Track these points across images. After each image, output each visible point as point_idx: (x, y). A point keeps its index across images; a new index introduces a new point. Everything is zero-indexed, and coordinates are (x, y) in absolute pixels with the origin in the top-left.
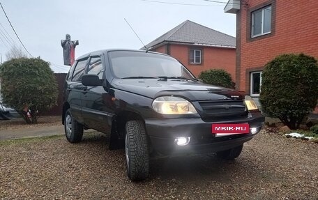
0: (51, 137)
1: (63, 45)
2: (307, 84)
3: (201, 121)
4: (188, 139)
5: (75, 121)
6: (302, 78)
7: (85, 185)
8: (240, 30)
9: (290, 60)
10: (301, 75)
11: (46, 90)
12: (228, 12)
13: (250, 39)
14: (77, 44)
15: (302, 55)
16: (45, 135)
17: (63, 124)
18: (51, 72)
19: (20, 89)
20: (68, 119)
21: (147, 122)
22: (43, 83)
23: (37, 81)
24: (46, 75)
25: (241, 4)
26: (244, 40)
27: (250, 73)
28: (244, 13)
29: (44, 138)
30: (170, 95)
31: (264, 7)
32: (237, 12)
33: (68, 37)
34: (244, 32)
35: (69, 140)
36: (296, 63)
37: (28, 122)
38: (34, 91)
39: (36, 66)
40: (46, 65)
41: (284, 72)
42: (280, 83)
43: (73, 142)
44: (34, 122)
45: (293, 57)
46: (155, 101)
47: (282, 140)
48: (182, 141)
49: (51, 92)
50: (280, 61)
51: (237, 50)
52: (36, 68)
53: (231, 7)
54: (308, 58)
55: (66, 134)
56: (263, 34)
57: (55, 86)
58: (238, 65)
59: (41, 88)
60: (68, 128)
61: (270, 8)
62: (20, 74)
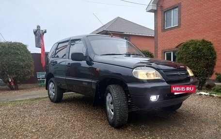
0: (36, 99)
1: (35, 33)
2: (208, 59)
3: (165, 84)
4: (157, 97)
5: (58, 86)
6: (204, 55)
7: (82, 132)
8: (157, 23)
9: (196, 44)
10: (204, 53)
11: (26, 65)
12: (148, 11)
13: (164, 30)
14: (45, 32)
15: (203, 40)
16: (31, 97)
17: (47, 89)
18: (29, 53)
19: (6, 65)
20: (51, 85)
21: (129, 85)
22: (24, 60)
23: (19, 59)
24: (26, 54)
25: (157, 6)
26: (160, 30)
27: (165, 52)
28: (159, 12)
29: (32, 100)
30: (144, 66)
31: (173, 9)
32: (155, 11)
33: (38, 27)
34: (160, 25)
35: (52, 101)
36: (200, 45)
37: (12, 89)
38: (17, 66)
39: (18, 47)
40: (25, 47)
41: (193, 51)
42: (190, 59)
43: (55, 102)
44: (17, 89)
45: (198, 41)
46: (134, 70)
47: (197, 97)
48: (154, 98)
49: (29, 66)
50: (190, 44)
51: (155, 38)
52: (18, 49)
53: (151, 8)
54: (207, 42)
55: (49, 97)
56: (172, 26)
57: (32, 63)
58: (156, 48)
59: (22, 63)
60: (51, 92)
61: (177, 9)
62: (6, 54)
